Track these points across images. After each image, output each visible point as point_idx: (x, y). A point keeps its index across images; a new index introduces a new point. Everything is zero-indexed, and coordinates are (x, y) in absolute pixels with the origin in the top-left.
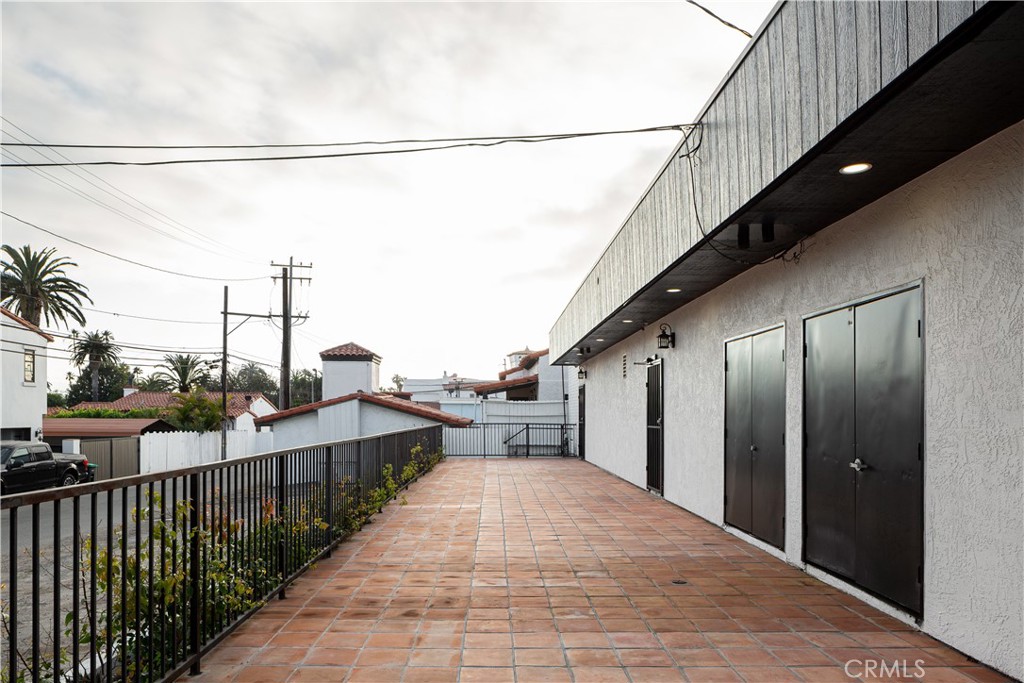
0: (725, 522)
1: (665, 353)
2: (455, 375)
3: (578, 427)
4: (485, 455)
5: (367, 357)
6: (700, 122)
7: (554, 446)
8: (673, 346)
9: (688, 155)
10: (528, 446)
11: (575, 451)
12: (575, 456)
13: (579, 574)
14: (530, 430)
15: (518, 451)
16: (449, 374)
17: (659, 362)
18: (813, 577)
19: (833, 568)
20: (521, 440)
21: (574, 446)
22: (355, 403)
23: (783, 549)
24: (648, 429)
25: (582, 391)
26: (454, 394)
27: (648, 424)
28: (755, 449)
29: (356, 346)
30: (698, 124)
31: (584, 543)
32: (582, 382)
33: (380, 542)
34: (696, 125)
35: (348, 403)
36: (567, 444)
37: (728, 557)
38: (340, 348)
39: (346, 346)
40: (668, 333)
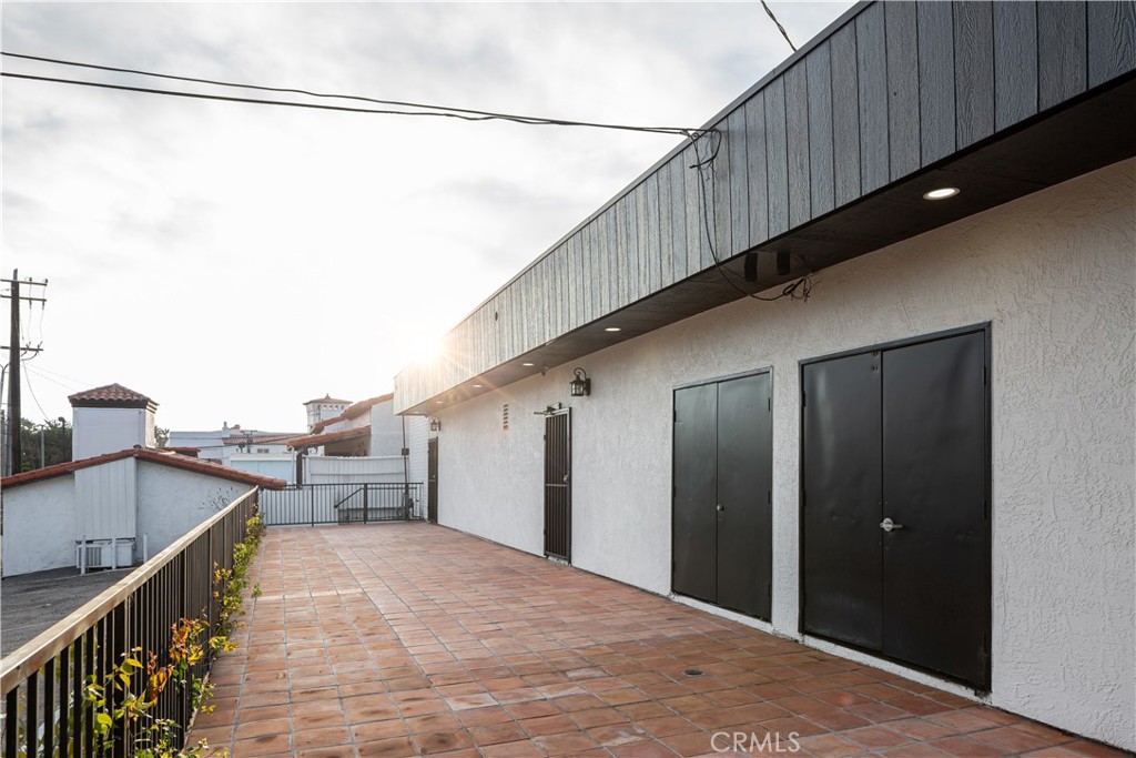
0: (673, 590)
1: (576, 402)
2: (237, 427)
3: (426, 485)
4: (313, 523)
5: (140, 403)
6: (712, 129)
7: (393, 509)
8: (589, 394)
9: (699, 166)
10: (366, 509)
11: (422, 513)
12: (421, 519)
13: (571, 674)
14: (369, 491)
15: (351, 516)
16: (230, 426)
17: (565, 411)
18: (815, 650)
19: (848, 638)
20: (357, 501)
21: (421, 507)
22: (131, 461)
23: (768, 619)
24: (546, 488)
25: (433, 447)
26: (245, 449)
27: (546, 482)
28: (722, 509)
29: (123, 389)
30: (709, 130)
31: (534, 630)
32: (433, 435)
33: (267, 656)
34: (706, 131)
35: (120, 462)
36: (412, 506)
37: (709, 633)
38: (99, 390)
39: (108, 388)
40: (582, 378)
